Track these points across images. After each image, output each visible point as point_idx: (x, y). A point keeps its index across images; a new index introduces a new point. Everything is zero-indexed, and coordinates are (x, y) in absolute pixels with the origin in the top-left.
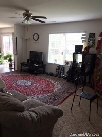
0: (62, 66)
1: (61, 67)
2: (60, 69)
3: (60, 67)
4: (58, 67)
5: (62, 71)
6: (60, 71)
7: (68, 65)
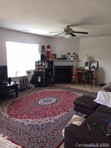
0: (25, 77)
1: (25, 79)
2: (24, 81)
3: (23, 79)
4: (22, 80)
5: (26, 82)
6: (25, 83)
7: (30, 74)
